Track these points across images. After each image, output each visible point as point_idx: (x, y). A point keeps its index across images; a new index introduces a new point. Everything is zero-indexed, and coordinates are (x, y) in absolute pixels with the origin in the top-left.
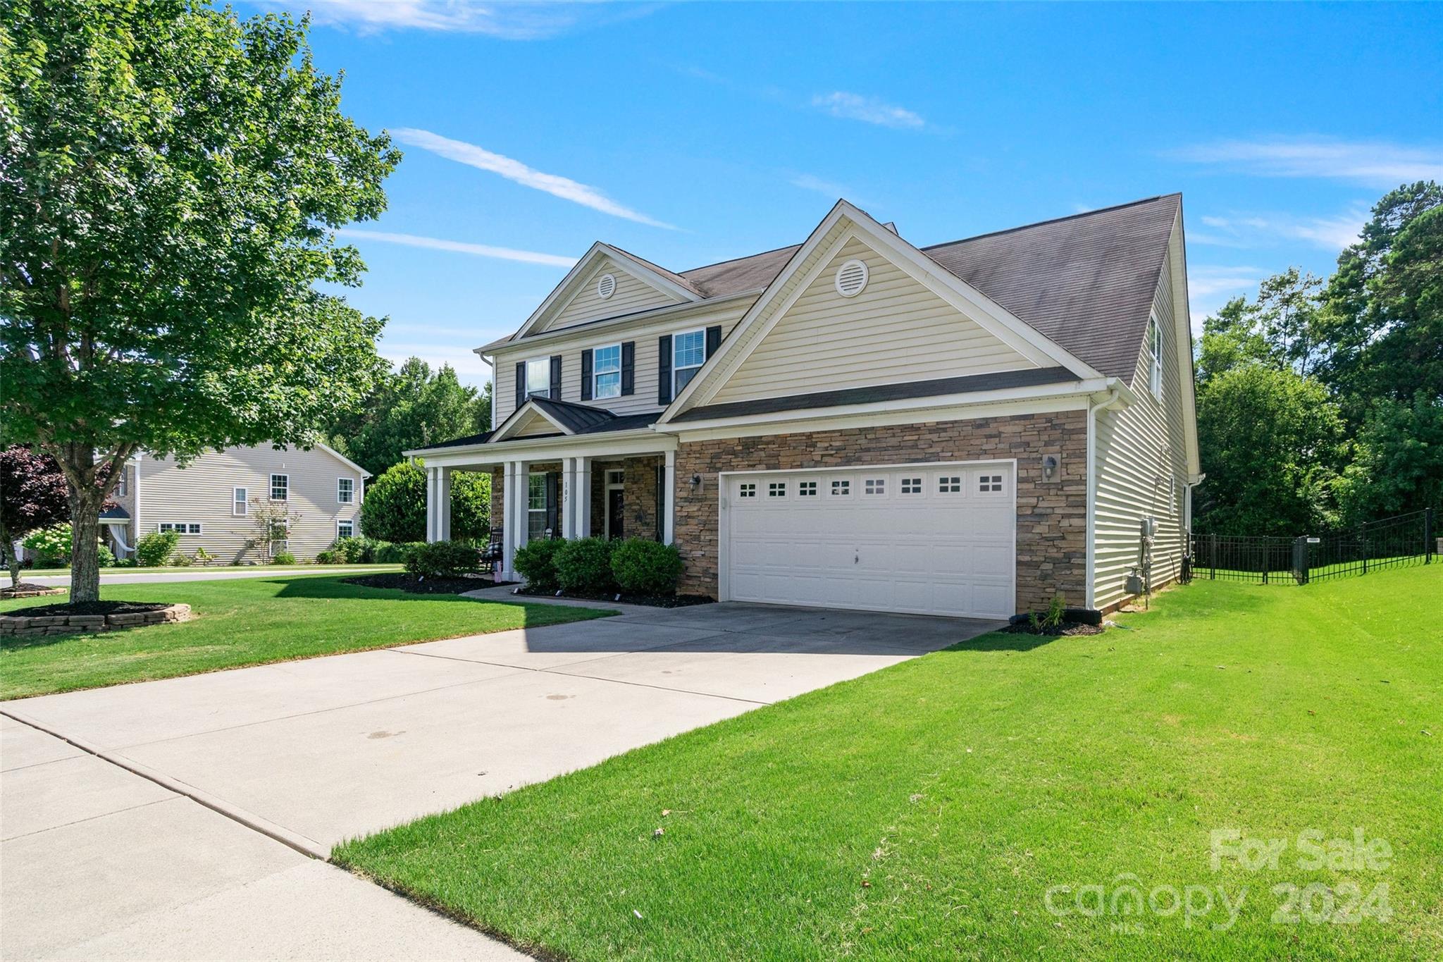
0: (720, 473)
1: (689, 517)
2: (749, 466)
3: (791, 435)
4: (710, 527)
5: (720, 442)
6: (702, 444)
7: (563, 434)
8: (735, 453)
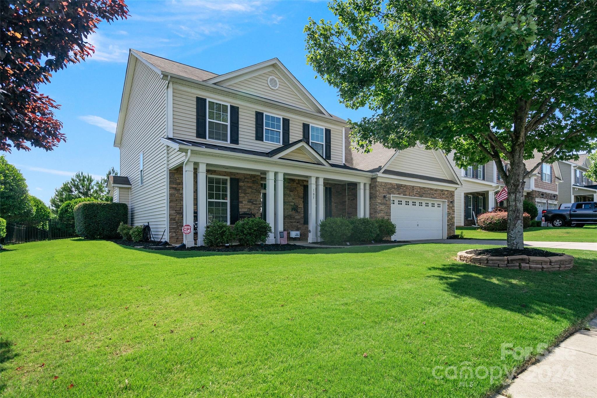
0: (391, 195)
1: (381, 210)
2: (398, 194)
3: (409, 186)
4: (387, 214)
5: (391, 184)
6: (386, 183)
7: (324, 165)
8: (394, 188)
